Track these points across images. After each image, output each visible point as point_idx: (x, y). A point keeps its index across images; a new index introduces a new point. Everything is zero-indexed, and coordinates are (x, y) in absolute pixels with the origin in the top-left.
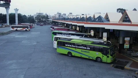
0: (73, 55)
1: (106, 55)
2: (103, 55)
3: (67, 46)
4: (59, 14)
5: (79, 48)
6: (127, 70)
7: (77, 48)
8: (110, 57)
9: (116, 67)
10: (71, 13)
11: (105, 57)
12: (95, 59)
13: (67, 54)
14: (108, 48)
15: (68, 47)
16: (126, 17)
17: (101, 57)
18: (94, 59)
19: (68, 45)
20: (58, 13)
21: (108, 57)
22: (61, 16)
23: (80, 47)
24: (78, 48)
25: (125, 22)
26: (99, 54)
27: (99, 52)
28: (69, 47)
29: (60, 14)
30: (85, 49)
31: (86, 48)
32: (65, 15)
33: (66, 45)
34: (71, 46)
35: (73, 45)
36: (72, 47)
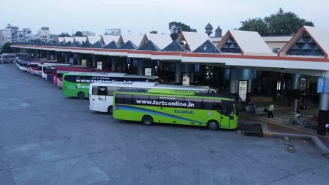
0: (156, 120)
1: (227, 114)
2: (223, 116)
3: (141, 104)
4: (13, 28)
5: (171, 106)
6: (268, 137)
7: (165, 106)
8: (236, 117)
9: (249, 134)
10: (47, 29)
11: (226, 118)
12: (205, 125)
13: (140, 120)
14: (231, 101)
15: (144, 105)
16: (229, 42)
17: (218, 120)
18: (202, 125)
19: (144, 102)
20: (9, 28)
21: (231, 118)
22: (18, 34)
23: (173, 104)
24: (168, 106)
25: (227, 52)
26: (214, 115)
27: (214, 109)
28: (146, 104)
29: (14, 31)
30: (183, 107)
31: (185, 105)
32: (29, 32)
33: (138, 102)
34: (150, 102)
35: (154, 101)
36: (154, 105)
